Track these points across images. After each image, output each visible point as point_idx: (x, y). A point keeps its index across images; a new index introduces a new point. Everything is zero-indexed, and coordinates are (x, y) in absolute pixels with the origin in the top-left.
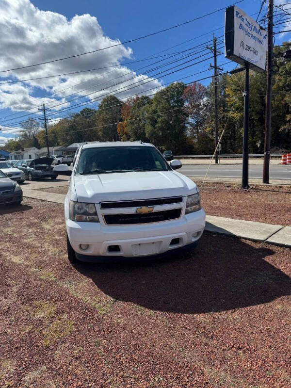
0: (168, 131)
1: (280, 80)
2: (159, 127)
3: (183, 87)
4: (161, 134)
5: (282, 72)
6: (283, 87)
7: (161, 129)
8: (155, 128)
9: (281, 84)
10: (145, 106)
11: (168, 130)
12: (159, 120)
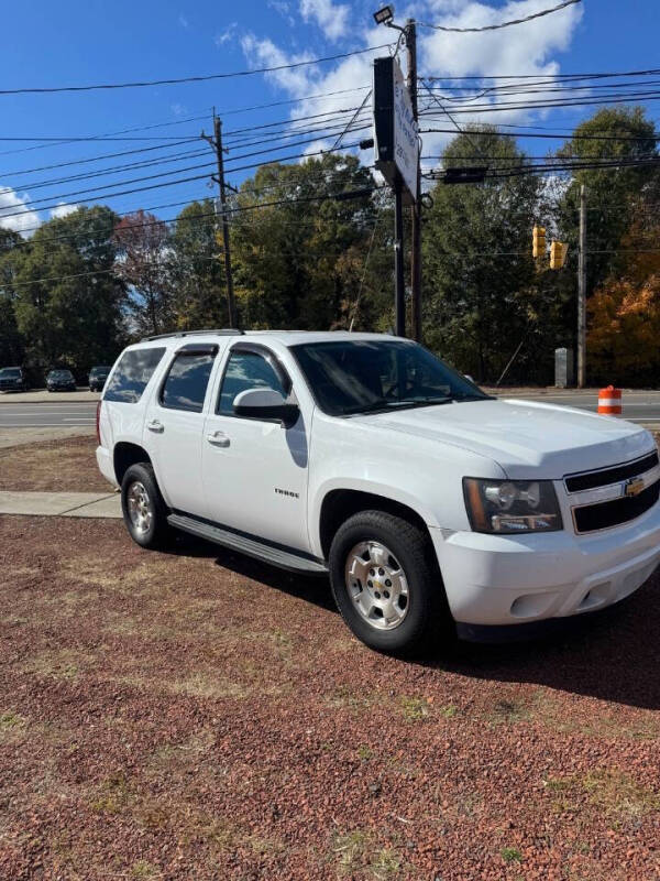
0: (81, 320)
1: (325, 229)
2: (55, 309)
3: (112, 219)
4: (60, 325)
5: (326, 212)
6: (329, 242)
7: (62, 312)
8: (44, 310)
9: (326, 237)
10: (10, 254)
11: (79, 316)
12: (56, 291)
